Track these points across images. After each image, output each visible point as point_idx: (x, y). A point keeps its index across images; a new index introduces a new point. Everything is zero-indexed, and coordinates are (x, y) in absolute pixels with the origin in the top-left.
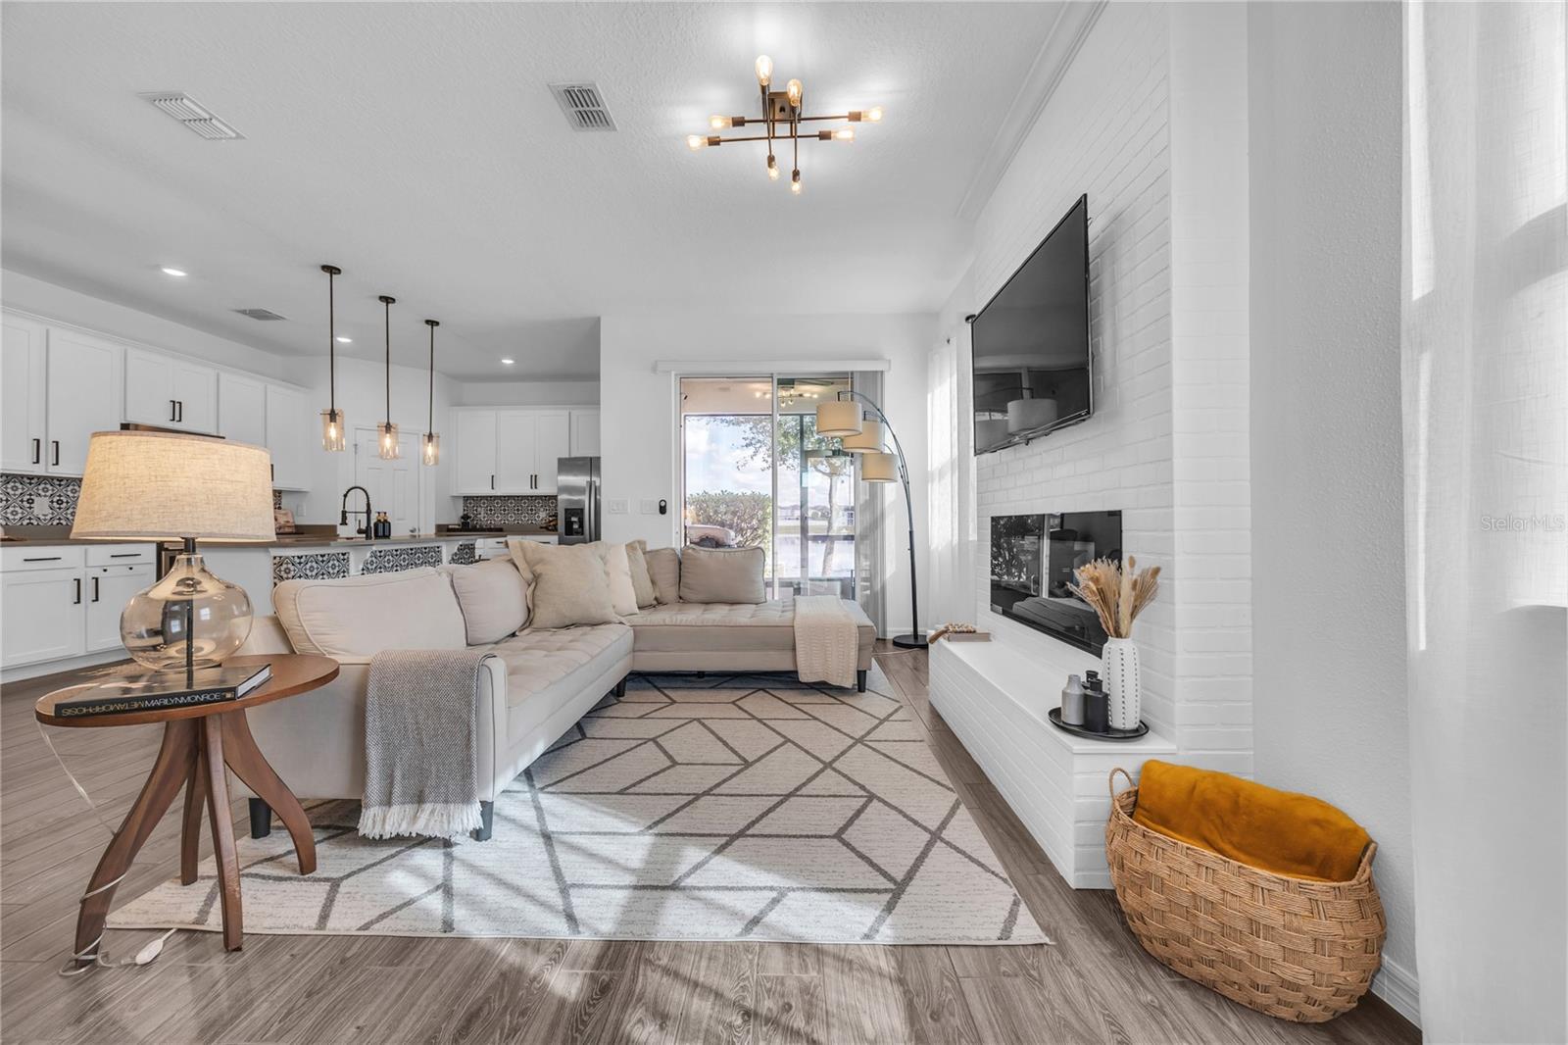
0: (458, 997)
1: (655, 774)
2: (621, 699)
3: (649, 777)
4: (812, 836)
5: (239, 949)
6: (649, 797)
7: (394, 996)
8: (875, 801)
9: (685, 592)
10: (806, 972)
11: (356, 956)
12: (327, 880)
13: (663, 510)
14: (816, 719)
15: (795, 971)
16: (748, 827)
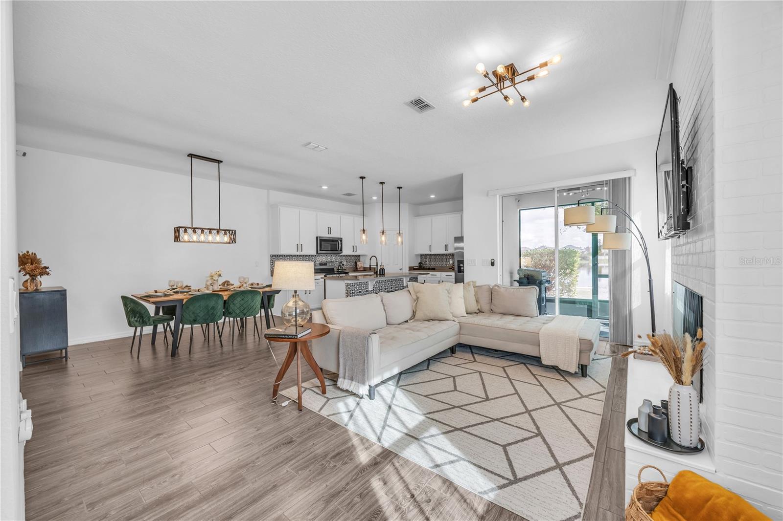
0: (338, 447)
1: (444, 392)
2: (453, 355)
3: (441, 393)
4: (491, 442)
5: (301, 410)
6: (435, 401)
7: (325, 439)
8: (539, 437)
9: (493, 308)
10: (446, 493)
11: (323, 423)
12: (327, 398)
13: (493, 264)
14: (542, 385)
15: (442, 491)
16: (466, 427)
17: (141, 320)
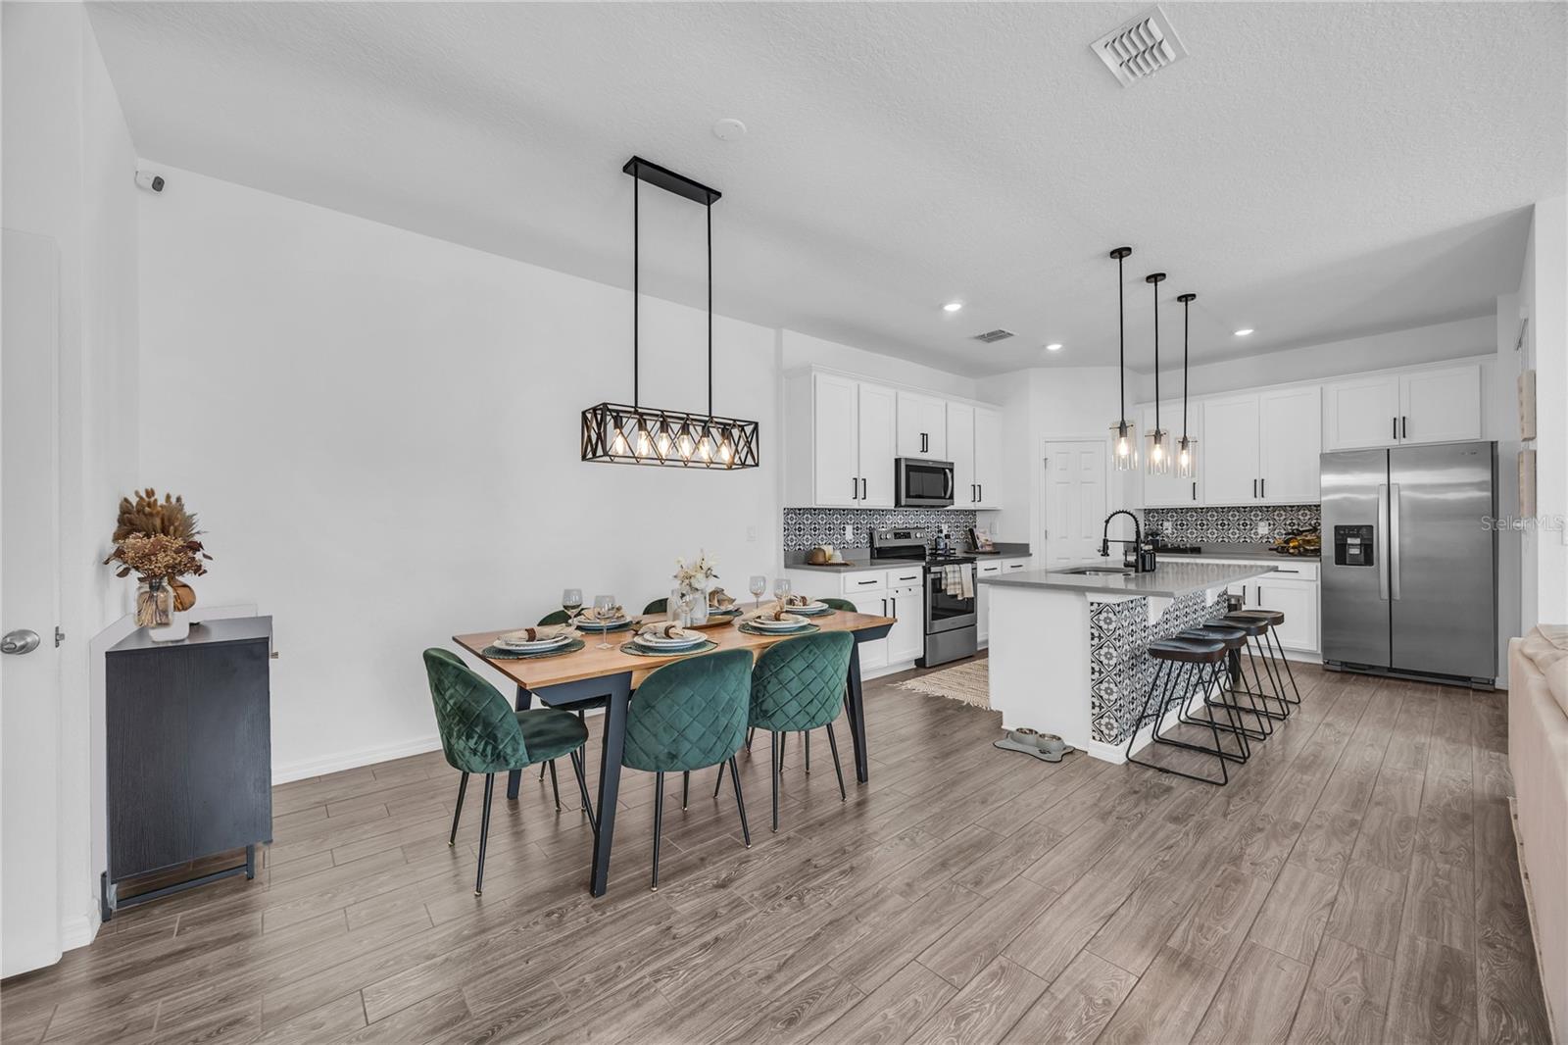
17: (489, 749)
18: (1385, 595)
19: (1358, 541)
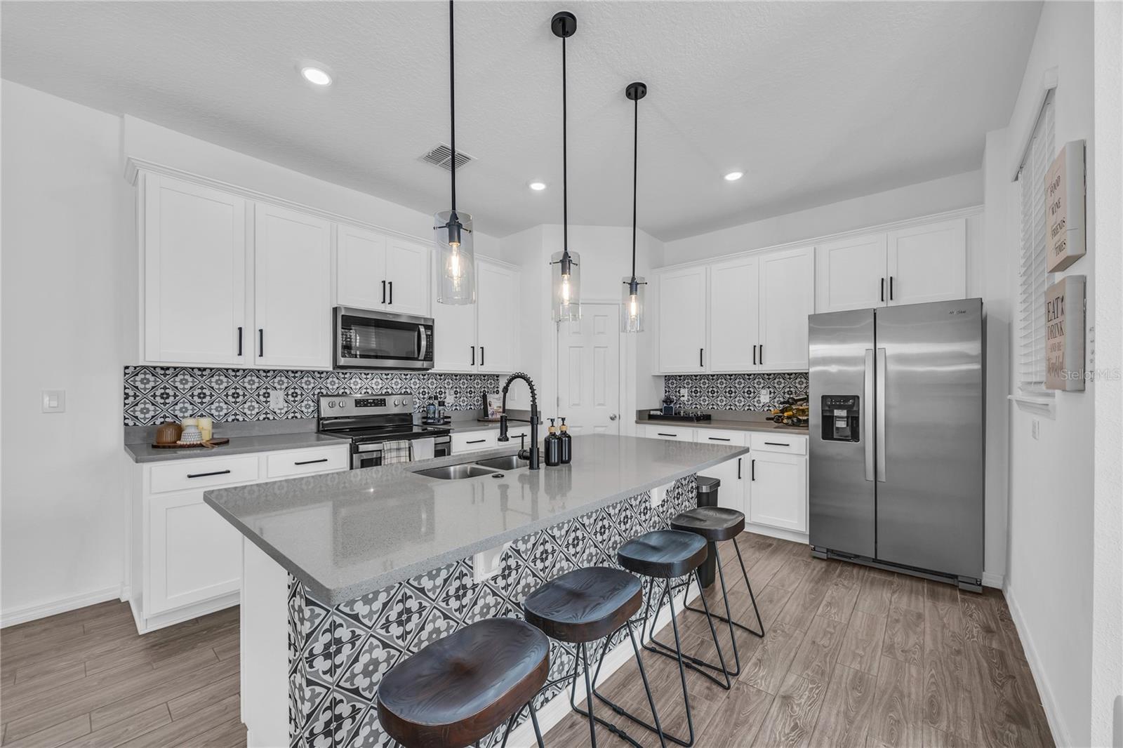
18: (871, 477)
19: (844, 413)
